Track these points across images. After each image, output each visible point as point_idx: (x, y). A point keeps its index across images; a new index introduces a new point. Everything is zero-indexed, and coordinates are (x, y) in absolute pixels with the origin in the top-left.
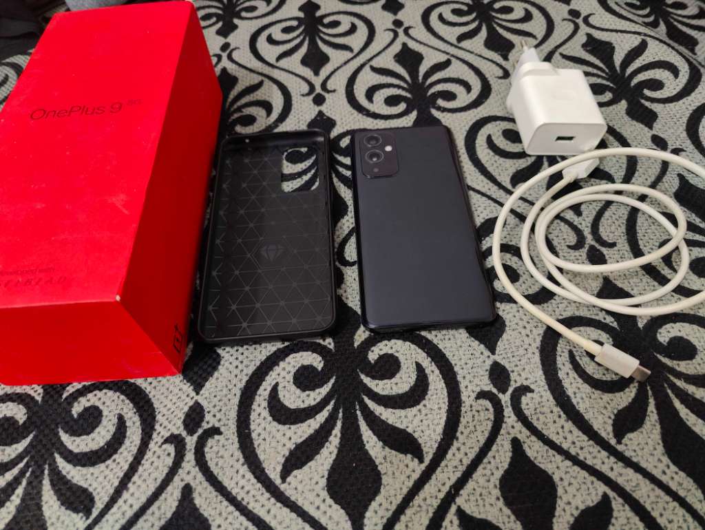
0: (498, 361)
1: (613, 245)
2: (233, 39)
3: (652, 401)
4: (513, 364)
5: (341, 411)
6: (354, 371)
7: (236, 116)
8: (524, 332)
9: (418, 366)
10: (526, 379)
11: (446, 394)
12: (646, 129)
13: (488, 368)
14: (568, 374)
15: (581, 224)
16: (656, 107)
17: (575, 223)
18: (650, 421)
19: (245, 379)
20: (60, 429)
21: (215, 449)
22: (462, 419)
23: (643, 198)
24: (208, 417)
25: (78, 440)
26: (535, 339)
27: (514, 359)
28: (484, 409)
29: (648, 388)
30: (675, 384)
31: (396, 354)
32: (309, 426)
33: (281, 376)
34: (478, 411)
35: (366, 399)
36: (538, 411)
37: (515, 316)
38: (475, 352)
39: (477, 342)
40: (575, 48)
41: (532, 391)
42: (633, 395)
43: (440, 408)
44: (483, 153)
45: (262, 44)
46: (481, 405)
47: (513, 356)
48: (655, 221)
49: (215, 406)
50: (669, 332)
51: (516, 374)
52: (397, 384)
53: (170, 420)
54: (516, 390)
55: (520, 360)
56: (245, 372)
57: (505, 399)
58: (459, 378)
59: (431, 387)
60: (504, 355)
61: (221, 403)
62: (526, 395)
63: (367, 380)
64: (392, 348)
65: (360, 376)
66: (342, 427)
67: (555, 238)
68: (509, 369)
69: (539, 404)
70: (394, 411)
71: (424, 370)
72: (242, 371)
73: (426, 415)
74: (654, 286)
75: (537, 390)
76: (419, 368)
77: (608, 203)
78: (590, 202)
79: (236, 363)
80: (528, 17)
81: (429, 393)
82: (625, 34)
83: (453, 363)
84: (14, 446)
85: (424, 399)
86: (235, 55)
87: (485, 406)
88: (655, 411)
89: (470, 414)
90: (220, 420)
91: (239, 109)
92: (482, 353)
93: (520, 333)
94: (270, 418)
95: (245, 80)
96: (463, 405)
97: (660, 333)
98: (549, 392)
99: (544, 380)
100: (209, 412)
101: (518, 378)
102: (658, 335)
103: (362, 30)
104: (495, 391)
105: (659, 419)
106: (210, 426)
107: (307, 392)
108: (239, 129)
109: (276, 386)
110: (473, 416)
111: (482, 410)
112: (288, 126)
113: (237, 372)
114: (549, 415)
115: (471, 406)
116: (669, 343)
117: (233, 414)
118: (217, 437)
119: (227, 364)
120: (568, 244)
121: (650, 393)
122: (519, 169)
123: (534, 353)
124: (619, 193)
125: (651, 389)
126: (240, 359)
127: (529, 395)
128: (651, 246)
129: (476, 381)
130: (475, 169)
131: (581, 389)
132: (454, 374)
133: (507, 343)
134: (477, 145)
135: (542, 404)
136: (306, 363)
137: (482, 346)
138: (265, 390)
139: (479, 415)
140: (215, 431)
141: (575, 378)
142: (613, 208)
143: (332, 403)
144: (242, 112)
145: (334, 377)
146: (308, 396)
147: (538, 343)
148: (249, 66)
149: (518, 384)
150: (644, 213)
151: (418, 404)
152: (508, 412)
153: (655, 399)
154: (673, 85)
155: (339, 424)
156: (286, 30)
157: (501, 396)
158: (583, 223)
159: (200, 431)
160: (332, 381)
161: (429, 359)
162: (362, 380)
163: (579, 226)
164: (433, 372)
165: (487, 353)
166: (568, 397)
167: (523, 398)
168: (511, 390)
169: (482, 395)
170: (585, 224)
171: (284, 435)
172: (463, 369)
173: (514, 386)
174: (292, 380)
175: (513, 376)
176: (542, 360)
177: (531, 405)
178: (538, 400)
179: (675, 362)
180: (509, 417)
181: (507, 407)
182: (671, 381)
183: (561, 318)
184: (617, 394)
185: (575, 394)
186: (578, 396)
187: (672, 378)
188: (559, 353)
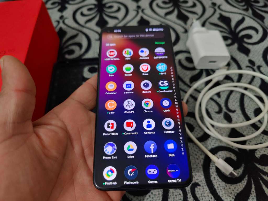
1: (234, 111)
2: (65, 14)
3: (253, 186)
7: (66, 50)
8: (195, 156)
10: (197, 179)
12: (246, 57)
14: (215, 178)
15: (220, 101)
16: (250, 47)
18: (252, 197)
22: (169, 200)
23: (246, 89)
26: (200, 161)
28: (179, 194)
29: (252, 180)
34: (176, 195)
36: (202, 195)
40: (215, 19)
41: (200, 185)
42: (245, 184)
45: (78, 16)
46: (177, 192)
48: (252, 99)
50: (260, 153)
54: (193, 185)
57: (188, 189)
62: (197, 187)
69: (203, 192)
70: (138, 197)
73: (153, 198)
74: (253, 130)
75: (202, 185)
77: (231, 92)
78: (224, 91)
80: (194, 5)
86: (66, 21)
87: (179, 192)
88: (255, 191)
89: (172, 197)
91: (67, 47)
95: (70, 33)
96: (169, 192)
97: (256, 153)
98: (207, 187)
99: (205, 181)
102: (256, 154)
103: (123, 10)
105: (256, 195)
108: (67, 56)
110: (174, 198)
111: (178, 194)
112: (90, 55)
114: (207, 198)
115: (173, 193)
116: (260, 158)
120: (215, 111)
121: (253, 182)
122: (193, 75)
123: (200, 167)
124: (236, 87)
127: (199, 187)
128: (250, 111)
131: (221, 185)
135: (204, 192)
139: (177, 197)
141: (218, 180)
142: (234, 94)
144: (69, 49)
147: (202, 163)
149: (194, 182)
150: (247, 96)
151: (149, 193)
152: (189, 195)
153: (255, 185)
154: (256, 37)
156: (90, 10)
163: (220, 103)
167: (196, 188)
170: (222, 101)
176: (204, 171)
177: (199, 192)
178: (202, 190)
179: (263, 167)
180: (190, 198)
181: (189, 193)
182: (262, 177)
183: (213, 147)
184: (238, 184)
185: (218, 187)
186: (219, 188)
187: (262, 175)
188: (211, 168)
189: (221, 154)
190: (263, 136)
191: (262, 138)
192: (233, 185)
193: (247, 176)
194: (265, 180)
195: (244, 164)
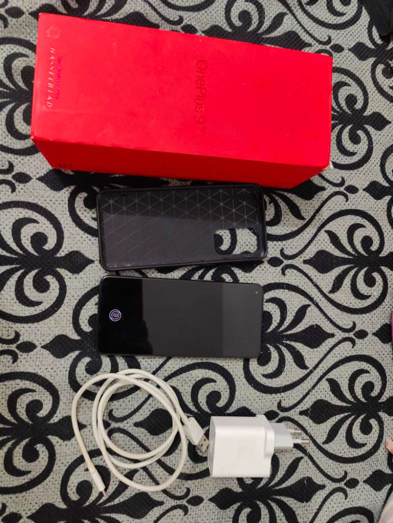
0: (37, 349)
2: (362, 196)
4: (32, 356)
5: (16, 256)
6: (40, 266)
7: (267, 199)
8: (49, 367)
9: (41, 303)
10: (21, 362)
11: (21, 315)
12: (210, 497)
13: (34, 342)
14: (18, 384)
15: (127, 423)
16: (231, 512)
17: (128, 420)
19: (44, 206)
20: (28, 104)
21: (4, 190)
22: (5, 321)
24: (21, 185)
25: (21, 114)
26: (43, 372)
27: (35, 357)
28: (9, 334)
29: (9, 427)
30: (9, 441)
31: (48, 292)
32: (9, 239)
33: (43, 226)
34: (8, 331)
35: (22, 271)
36: (1, 363)
37: (61, 365)
38: (45, 337)
39: (51, 339)
40: (308, 471)
41: (13, 363)
43: (13, 310)
44: (200, 374)
46: (11, 333)
47: (37, 358)
49: (28, 189)
50: (43, 452)
51: (26, 356)
52: (30, 289)
53: (23, 164)
54: (17, 354)
55: (33, 361)
56: (47, 205)
57: (13, 347)
58: (30, 325)
59: (27, 308)
60: (39, 353)
61: (29, 193)
62: (12, 359)
63: (34, 273)
64: (53, 290)
65: (37, 269)
66: (7, 256)
67: (120, 403)
68: (29, 354)
69: (5, 365)
70: (14, 285)
71: (38, 306)
72: (48, 203)
73: (10, 302)
74: (76, 454)
75: (13, 365)
76: (39, 303)
79: (53, 200)
80: (353, 444)
81: (23, 306)
82: (313, 515)
83: (40, 323)
84: (21, 80)
85: (20, 303)
86: (338, 198)
87: (11, 335)
89: (7, 326)
90: (19, 192)
92: (44, 341)
93: (49, 365)
94: (17, 218)
96: (13, 323)
97: (43, 447)
98: (9, 371)
99: (17, 371)
100: (24, 186)
101: (23, 357)
102: (42, 445)
104: (19, 343)
106: (17, 187)
107: (30, 239)
109: (37, 222)
110: (5, 327)
113: (48, 200)
115: (11, 328)
116: (35, 449)
117: (23, 199)
118: (10, 190)
119: (53, 195)
120: (114, 411)
121: (7, 427)
122: (182, 395)
123: (34, 369)
125: (8, 428)
126: (56, 202)
127: (11, 361)
129: (27, 334)
130: (186, 365)
131: (8, 390)
132: (33, 322)
133: (46, 356)
134: (207, 371)
136: (49, 240)
137: (48, 342)
138: (36, 216)
139: (5, 331)
140: (13, 190)
141: (15, 388)
143: (21, 252)
144: (270, 203)
145: (37, 255)
146: (28, 240)
147: (40, 373)
148: (324, 208)
149: (19, 356)
151: (17, 299)
152: (5, 347)
155: (8, 255)
157: (15, 345)
158: (128, 425)
159: (14, 181)
160: (36, 254)
161: (44, 310)
162: (33, 270)
163: (126, 422)
164: (36, 310)
165: (43, 344)
166: (4, 381)
167: (11, 357)
168: (17, 351)
169: (17, 335)
171: (7, 225)
172: (36, 327)
173: (19, 354)
174: (39, 231)
175: (25, 355)
176: (29, 373)
177: (5, 360)
178: (8, 365)
179: (22, 447)
180: (2, 347)
181: (8, 347)
182: (11, 440)
183: (60, 393)
184: (7, 408)
185: (6, 385)
186: (4, 386)
187: (13, 441)
188: (32, 383)
189: (48, 398)
190: (65, 466)
191: (63, 463)
192: (6, 402)
193: (16, 422)
194: (6, 443)
195: (31, 424)
